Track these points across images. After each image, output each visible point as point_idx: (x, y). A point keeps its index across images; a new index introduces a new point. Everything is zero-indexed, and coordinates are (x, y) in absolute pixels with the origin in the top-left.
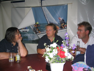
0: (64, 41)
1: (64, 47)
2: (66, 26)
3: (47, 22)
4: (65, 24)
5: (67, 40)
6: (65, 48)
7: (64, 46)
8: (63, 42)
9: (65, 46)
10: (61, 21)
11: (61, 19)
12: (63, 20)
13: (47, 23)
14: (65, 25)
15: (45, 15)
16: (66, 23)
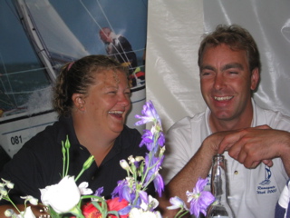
0: (132, 160)
1: (136, 201)
2: (143, 78)
3: (37, 54)
4: (134, 65)
5: (150, 155)
6: (144, 205)
7: (133, 194)
8: (124, 164)
9: (144, 194)
10: (114, 51)
11: (116, 37)
12: (125, 44)
13: (35, 60)
14: (138, 69)
15: (22, 19)
16: (139, 61)
